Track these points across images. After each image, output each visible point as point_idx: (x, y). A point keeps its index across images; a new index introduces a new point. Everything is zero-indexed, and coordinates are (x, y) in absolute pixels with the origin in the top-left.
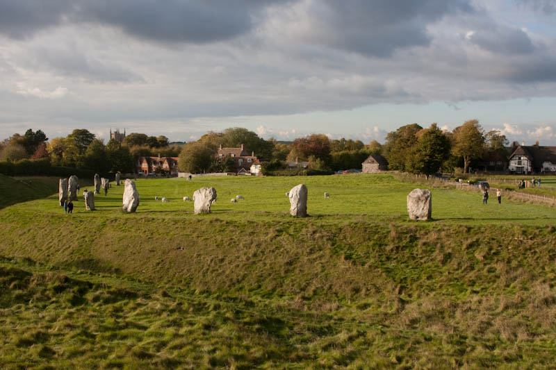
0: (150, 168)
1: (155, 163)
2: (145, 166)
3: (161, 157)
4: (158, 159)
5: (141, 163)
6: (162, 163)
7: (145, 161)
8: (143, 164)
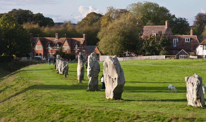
0: (46, 51)
1: (52, 45)
2: (39, 48)
3: (59, 38)
4: (56, 40)
5: (34, 44)
6: (61, 44)
7: (39, 42)
8: (37, 46)
